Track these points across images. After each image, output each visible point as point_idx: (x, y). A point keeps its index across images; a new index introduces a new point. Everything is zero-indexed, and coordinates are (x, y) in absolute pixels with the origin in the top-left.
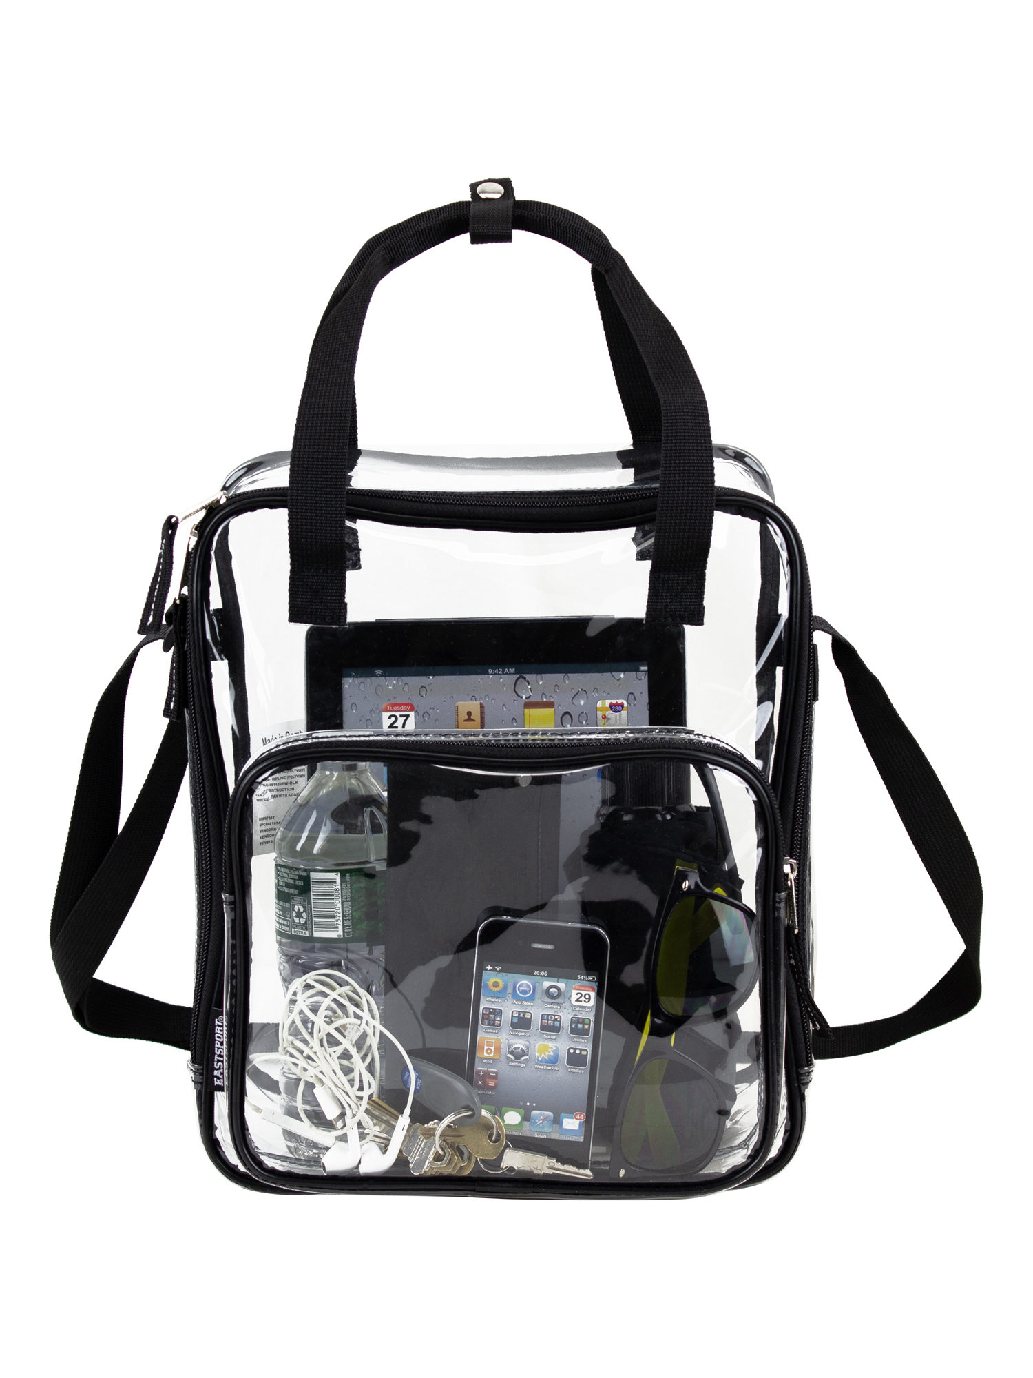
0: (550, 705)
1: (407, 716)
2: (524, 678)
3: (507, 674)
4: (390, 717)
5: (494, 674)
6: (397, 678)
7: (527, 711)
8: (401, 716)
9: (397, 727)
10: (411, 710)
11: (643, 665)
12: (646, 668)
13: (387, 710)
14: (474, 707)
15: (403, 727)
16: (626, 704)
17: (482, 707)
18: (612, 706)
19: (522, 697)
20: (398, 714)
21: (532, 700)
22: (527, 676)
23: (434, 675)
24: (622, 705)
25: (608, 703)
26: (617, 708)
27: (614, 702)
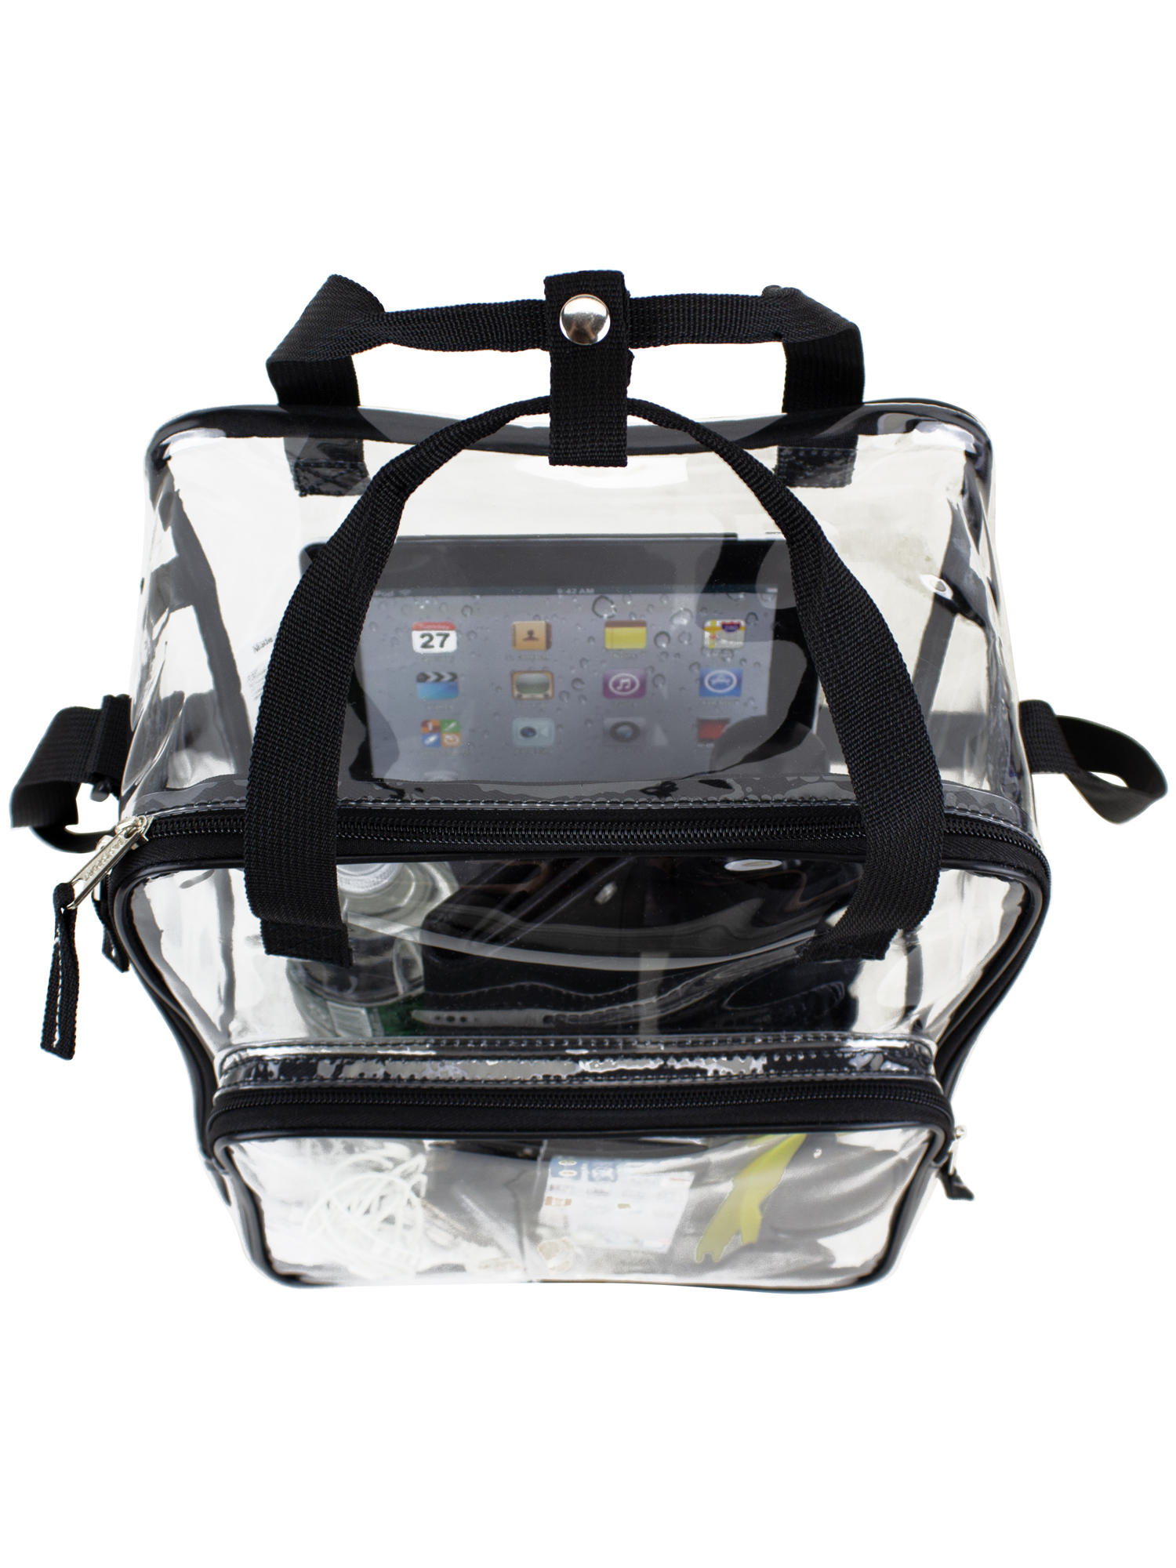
0: (641, 624)
1: (446, 636)
2: (607, 599)
3: (583, 594)
4: (423, 636)
5: (564, 593)
6: (430, 597)
7: (609, 630)
8: (439, 635)
9: (432, 647)
10: (452, 628)
11: (771, 587)
12: (775, 590)
13: (418, 629)
14: (539, 627)
15: (442, 645)
16: (743, 623)
17: (548, 628)
18: (724, 626)
19: (602, 617)
20: (433, 633)
21: (617, 619)
22: (612, 597)
23: (482, 594)
24: (738, 626)
25: (718, 623)
26: (731, 628)
27: (728, 621)
